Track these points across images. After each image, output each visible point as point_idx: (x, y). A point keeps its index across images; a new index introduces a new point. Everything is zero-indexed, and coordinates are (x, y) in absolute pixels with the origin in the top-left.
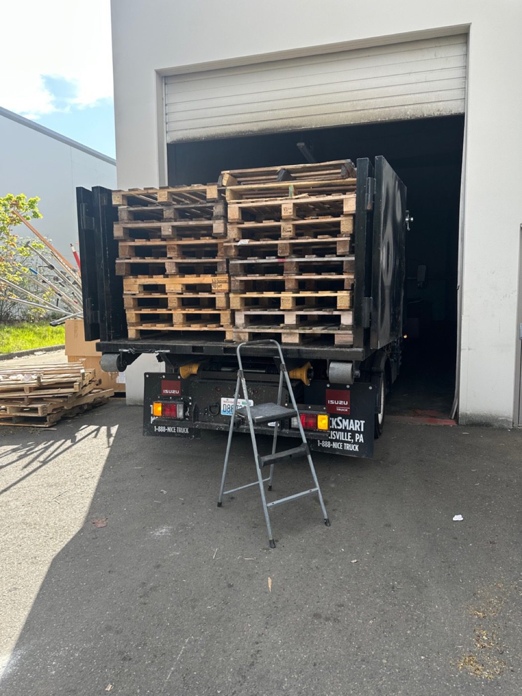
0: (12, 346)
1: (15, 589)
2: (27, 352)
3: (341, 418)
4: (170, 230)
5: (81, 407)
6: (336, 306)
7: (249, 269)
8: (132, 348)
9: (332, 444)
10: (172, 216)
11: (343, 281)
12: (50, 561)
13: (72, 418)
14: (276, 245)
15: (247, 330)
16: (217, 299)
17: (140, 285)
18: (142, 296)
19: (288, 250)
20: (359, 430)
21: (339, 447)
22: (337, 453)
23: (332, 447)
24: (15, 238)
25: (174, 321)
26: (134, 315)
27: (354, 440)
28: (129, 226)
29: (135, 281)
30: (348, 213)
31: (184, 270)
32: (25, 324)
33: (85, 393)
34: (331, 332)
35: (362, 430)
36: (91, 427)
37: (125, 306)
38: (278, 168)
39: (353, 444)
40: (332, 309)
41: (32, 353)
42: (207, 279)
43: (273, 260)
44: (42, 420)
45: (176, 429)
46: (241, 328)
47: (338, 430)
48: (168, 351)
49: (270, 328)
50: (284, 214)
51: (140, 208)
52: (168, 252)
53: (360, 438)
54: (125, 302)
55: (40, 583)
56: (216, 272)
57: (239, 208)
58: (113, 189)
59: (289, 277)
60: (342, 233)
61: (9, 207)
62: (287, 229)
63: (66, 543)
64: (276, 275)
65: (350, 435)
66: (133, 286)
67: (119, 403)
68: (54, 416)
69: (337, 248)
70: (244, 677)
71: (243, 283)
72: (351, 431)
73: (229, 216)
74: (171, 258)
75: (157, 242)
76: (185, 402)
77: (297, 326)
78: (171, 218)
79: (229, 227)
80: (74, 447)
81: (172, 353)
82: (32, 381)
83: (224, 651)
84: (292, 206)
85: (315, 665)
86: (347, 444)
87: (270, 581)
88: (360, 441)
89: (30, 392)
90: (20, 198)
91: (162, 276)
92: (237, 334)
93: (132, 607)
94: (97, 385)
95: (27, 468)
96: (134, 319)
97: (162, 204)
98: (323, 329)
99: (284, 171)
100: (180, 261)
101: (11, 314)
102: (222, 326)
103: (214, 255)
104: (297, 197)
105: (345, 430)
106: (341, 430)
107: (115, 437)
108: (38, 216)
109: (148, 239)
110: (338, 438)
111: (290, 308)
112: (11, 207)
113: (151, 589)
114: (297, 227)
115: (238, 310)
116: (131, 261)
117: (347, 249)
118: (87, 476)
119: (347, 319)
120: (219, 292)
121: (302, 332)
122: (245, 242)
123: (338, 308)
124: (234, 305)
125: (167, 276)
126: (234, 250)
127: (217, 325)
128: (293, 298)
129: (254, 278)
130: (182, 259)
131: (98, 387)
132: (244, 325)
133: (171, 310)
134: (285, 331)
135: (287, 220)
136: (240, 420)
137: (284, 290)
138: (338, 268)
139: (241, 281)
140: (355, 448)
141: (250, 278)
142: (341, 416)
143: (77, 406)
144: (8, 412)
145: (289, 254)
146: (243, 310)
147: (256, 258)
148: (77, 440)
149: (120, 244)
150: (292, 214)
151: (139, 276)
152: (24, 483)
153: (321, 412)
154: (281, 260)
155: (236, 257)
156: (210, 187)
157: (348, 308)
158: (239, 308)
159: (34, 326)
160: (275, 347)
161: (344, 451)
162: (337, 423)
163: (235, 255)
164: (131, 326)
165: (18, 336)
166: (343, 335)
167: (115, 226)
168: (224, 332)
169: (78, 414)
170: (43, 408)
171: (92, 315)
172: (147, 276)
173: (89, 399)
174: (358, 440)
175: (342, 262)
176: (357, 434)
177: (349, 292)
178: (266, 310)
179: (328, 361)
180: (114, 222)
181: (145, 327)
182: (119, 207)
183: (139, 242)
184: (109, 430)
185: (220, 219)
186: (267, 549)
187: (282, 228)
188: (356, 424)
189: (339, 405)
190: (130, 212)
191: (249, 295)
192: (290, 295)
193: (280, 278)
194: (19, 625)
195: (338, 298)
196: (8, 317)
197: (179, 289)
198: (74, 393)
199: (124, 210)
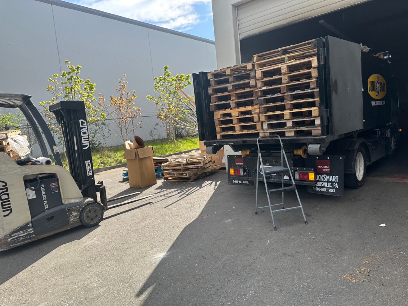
0: (182, 148)
1: (171, 235)
2: (188, 151)
3: (325, 175)
4: (231, 87)
5: (206, 173)
6: (312, 115)
7: (268, 101)
8: (217, 143)
9: (321, 189)
10: (232, 80)
11: (315, 101)
12: (184, 227)
13: (202, 178)
14: (280, 88)
15: (268, 131)
16: (254, 117)
17: (221, 114)
18: (222, 119)
19: (286, 89)
20: (335, 181)
21: (325, 190)
22: (324, 194)
23: (321, 190)
24: (181, 96)
25: (236, 129)
26: (219, 128)
27: (333, 187)
28: (215, 88)
29: (219, 113)
30: (314, 67)
31: (239, 105)
32: (188, 138)
33: (207, 167)
34: (310, 129)
35: (337, 181)
36: (209, 182)
37: (215, 124)
38: (280, 49)
39: (332, 189)
40: (310, 117)
41: (190, 151)
42: (249, 108)
43: (279, 95)
44: (188, 179)
45: (243, 181)
46: (266, 130)
47: (324, 182)
48: (232, 144)
49: (279, 129)
50: (282, 71)
51: (219, 79)
52: (231, 98)
53: (336, 185)
54: (215, 123)
55: (179, 234)
56: (253, 104)
57: (262, 72)
58: (208, 72)
59: (288, 103)
60: (312, 77)
61: (177, 81)
62: (285, 79)
63: (191, 222)
64: (281, 102)
65: (331, 184)
66: (218, 115)
67: (223, 172)
68: (194, 177)
69: (310, 85)
70: (246, 268)
71: (266, 108)
72: (331, 182)
73: (257, 76)
74: (233, 100)
75: (226, 94)
76: (244, 168)
77: (293, 127)
78: (232, 82)
79: (257, 82)
80: (200, 190)
81: (234, 144)
82: (184, 161)
83: (241, 260)
84: (286, 67)
85: (276, 268)
86: (329, 189)
87: (269, 241)
88: (336, 187)
89: (183, 166)
90: (182, 76)
91: (230, 109)
92: (264, 133)
93: (210, 244)
94: (213, 163)
95: (181, 197)
96: (219, 130)
97: (228, 75)
98: (306, 128)
99: (282, 50)
100: (237, 101)
101: (182, 133)
102: (257, 130)
103: (252, 96)
104: (289, 62)
105: (328, 182)
106: (326, 182)
107: (218, 186)
108: (190, 84)
109: (223, 93)
110: (324, 186)
111: (288, 118)
112: (178, 81)
113: (219, 239)
114: (290, 77)
115: (264, 122)
116: (216, 104)
117: (315, 85)
118: (203, 200)
119: (318, 122)
120: (255, 114)
121: (295, 130)
122: (264, 88)
123: (313, 116)
124: (262, 119)
125: (231, 109)
126: (260, 93)
127: (255, 130)
128: (290, 113)
129: (270, 105)
130: (237, 100)
131: (213, 164)
132: (267, 129)
133: (234, 124)
134: (287, 130)
135: (284, 74)
136: (270, 176)
137: (285, 110)
138: (312, 95)
139: (264, 107)
140: (333, 191)
141: (268, 105)
142: (325, 174)
143: (204, 173)
144: (175, 175)
145: (286, 91)
146: (266, 121)
147: (271, 95)
148: (202, 187)
149: (211, 96)
150: (286, 71)
151: (220, 110)
152: (179, 202)
153: (311, 171)
154: (283, 95)
155: (261, 96)
156: (249, 64)
157: (318, 116)
158: (264, 121)
159: (192, 138)
160: (278, 139)
161: (327, 192)
162: (323, 178)
163: (260, 95)
164: (218, 133)
165: (184, 143)
166: (317, 130)
167: (209, 89)
168: (259, 133)
169: (204, 177)
170: (189, 173)
171: (201, 130)
172: (223, 110)
173: (209, 170)
174: (335, 187)
175: (314, 92)
176: (334, 184)
177: (318, 107)
178: (277, 121)
179: (308, 144)
180: (208, 87)
181: (224, 133)
182: (211, 80)
183: (219, 95)
184: (216, 183)
185: (253, 79)
186: (272, 231)
187: (282, 79)
188: (333, 178)
189: (324, 168)
190: (215, 81)
191: (269, 114)
192: (289, 112)
193: (283, 103)
194: (170, 245)
195: (312, 111)
196: (180, 135)
197: (237, 114)
198: (201, 166)
199: (213, 80)
